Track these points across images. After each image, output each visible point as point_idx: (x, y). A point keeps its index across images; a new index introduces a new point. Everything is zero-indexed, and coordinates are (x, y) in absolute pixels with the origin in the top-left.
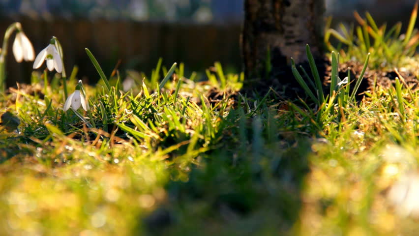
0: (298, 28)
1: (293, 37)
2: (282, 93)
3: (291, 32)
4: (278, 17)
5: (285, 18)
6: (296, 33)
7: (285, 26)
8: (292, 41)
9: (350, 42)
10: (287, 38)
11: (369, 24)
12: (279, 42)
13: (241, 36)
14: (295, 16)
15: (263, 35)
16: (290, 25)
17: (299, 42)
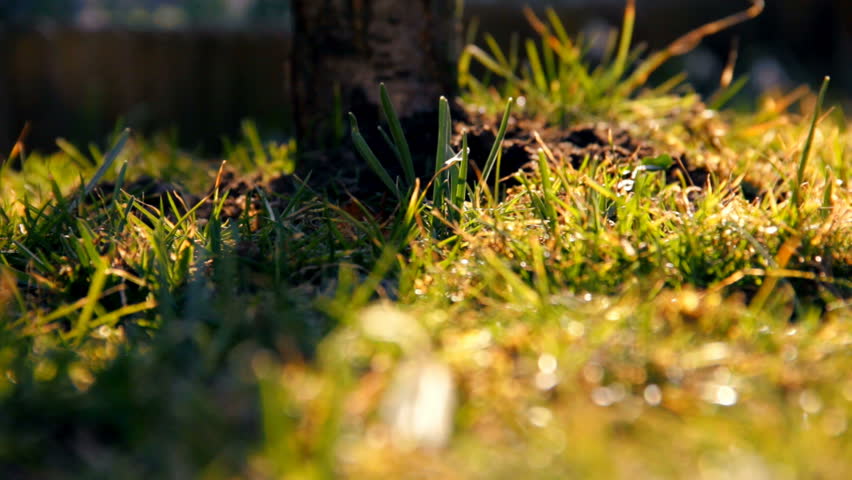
0: (401, 47)
1: (390, 65)
2: (350, 181)
3: (386, 55)
4: (359, 24)
5: (374, 27)
6: (397, 57)
7: (373, 44)
8: (389, 72)
9: (508, 73)
10: (379, 66)
11: (554, 33)
12: (363, 76)
13: (287, 66)
14: (393, 22)
15: (330, 63)
16: (385, 40)
17: (403, 75)
